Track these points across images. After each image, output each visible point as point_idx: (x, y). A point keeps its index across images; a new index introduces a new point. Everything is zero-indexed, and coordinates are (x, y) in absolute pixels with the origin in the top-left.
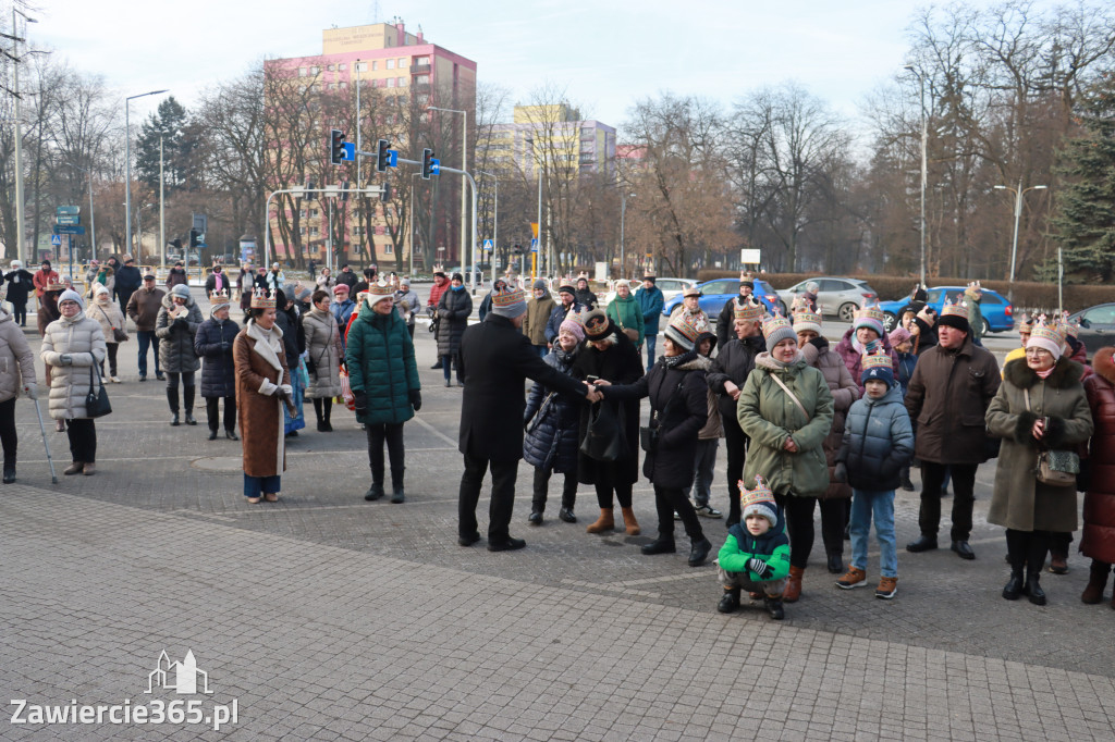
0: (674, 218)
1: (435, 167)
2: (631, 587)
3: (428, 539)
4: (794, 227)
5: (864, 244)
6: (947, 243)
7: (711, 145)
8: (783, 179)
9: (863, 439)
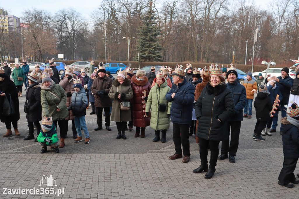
0: (38, 45)
4: (73, 48)
5: (93, 52)
6: (113, 52)
7: (49, 25)
8: (70, 35)
9: (75, 103)
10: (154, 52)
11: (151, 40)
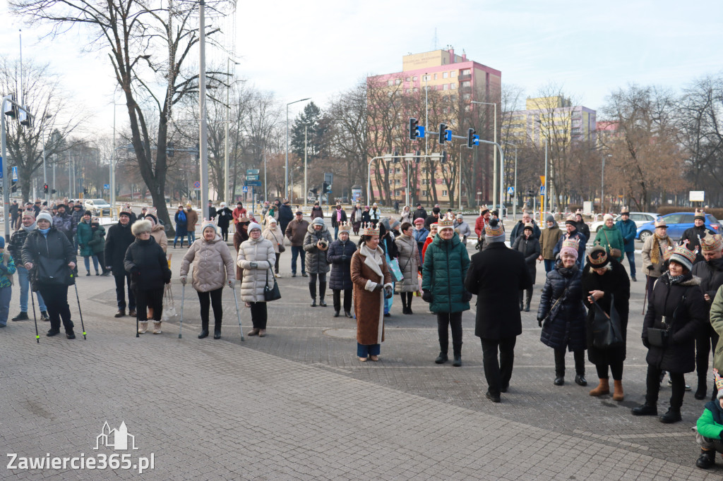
0: (639, 170)
1: (476, 140)
2: (625, 440)
3: (478, 393)
7: (665, 119)
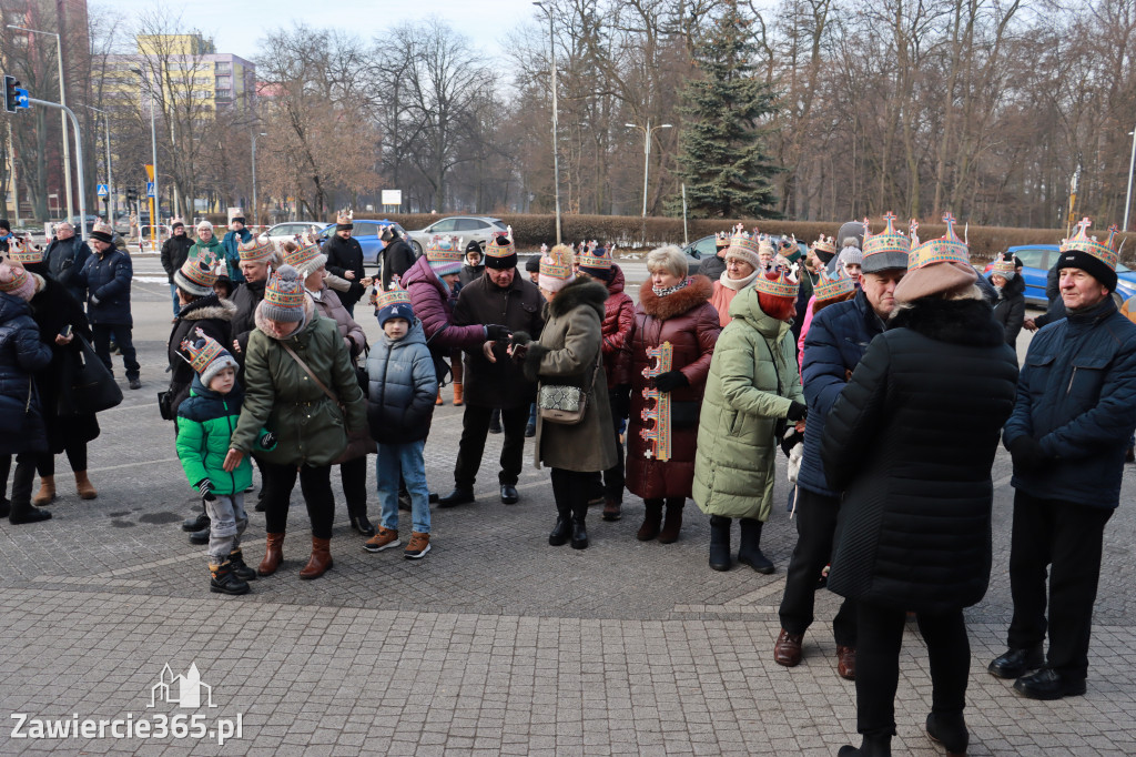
0: (311, 158)
1: (22, 98)
2: (120, 577)
4: (441, 168)
6: (587, 180)
7: (350, 81)
8: (428, 117)
9: (383, 385)
10: (746, 182)
11: (734, 134)
